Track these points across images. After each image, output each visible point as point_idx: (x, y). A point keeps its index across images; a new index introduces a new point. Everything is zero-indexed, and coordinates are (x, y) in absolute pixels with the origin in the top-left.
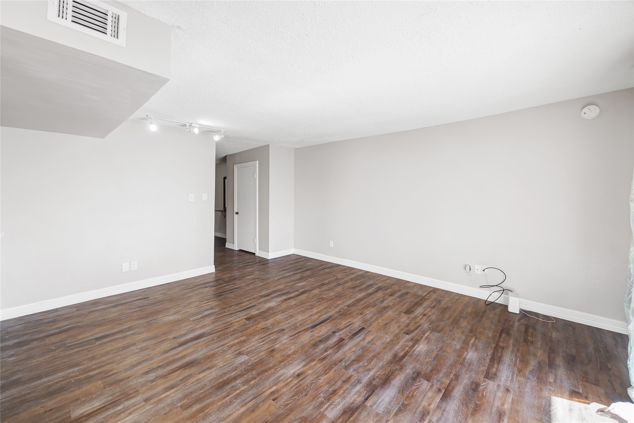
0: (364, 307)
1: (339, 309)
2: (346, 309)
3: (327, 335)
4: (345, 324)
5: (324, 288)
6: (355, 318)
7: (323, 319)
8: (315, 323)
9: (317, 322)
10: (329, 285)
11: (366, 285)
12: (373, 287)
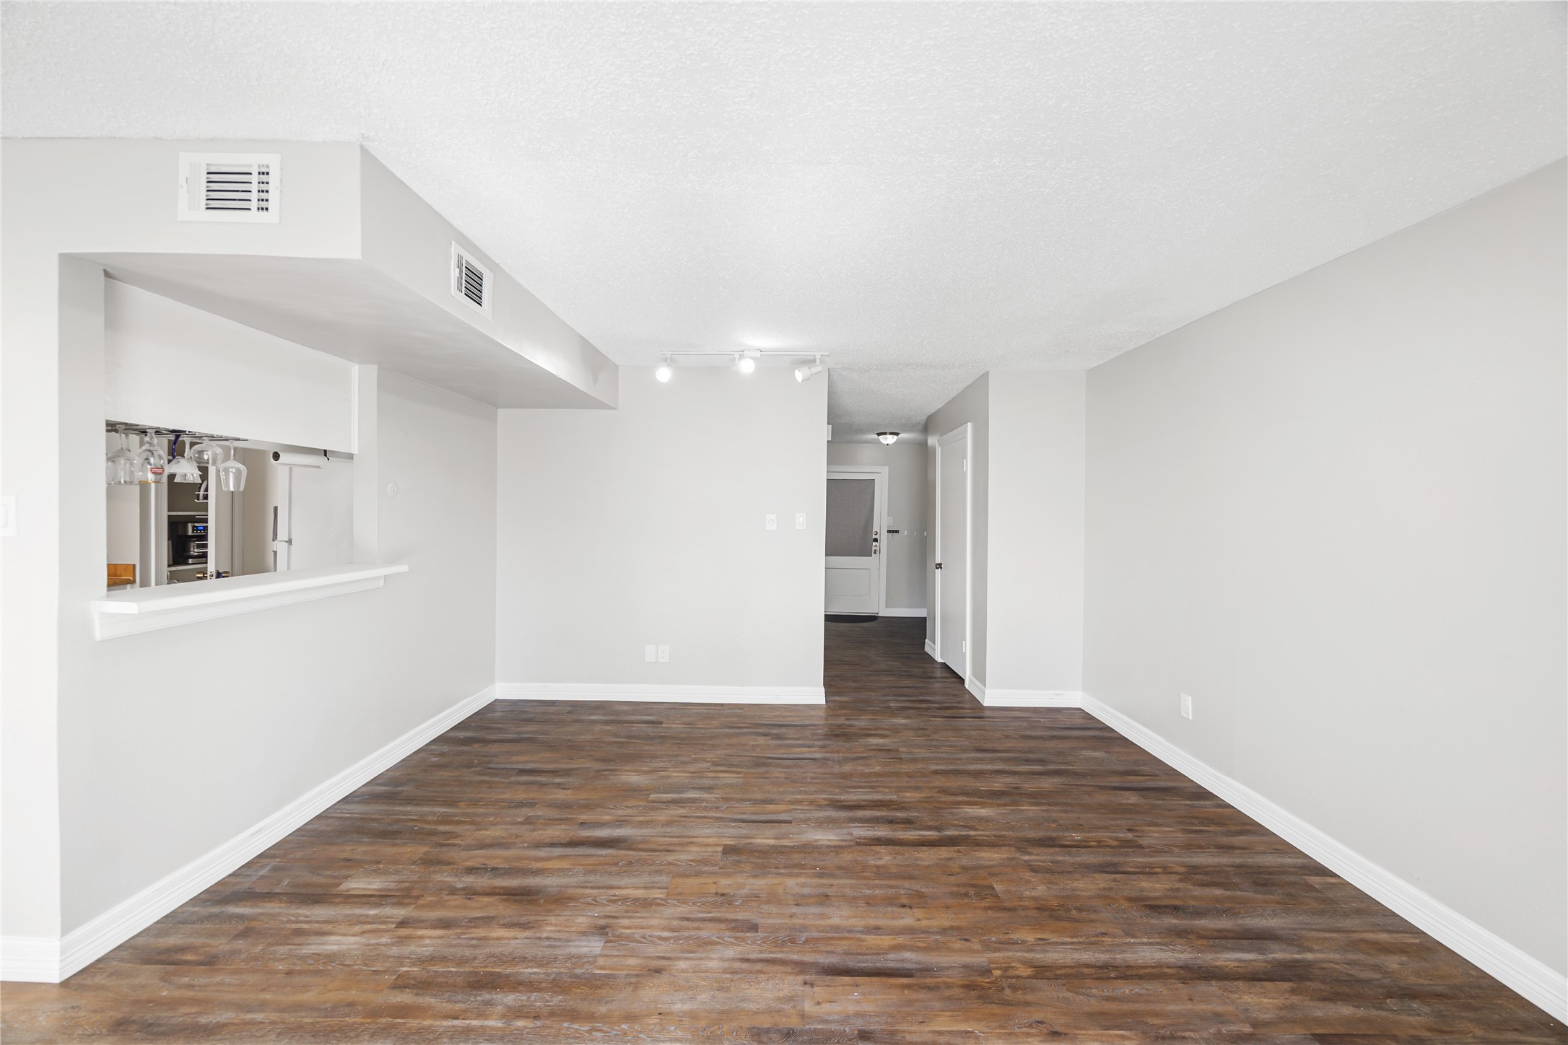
0: (1103, 1014)
1: (991, 962)
2: (1018, 977)
3: (834, 1027)
4: (940, 1033)
5: (1037, 855)
6: (1009, 1034)
7: (892, 965)
8: (851, 963)
9: (867, 961)
10: (1069, 854)
11: (1240, 922)
12: (1261, 951)
